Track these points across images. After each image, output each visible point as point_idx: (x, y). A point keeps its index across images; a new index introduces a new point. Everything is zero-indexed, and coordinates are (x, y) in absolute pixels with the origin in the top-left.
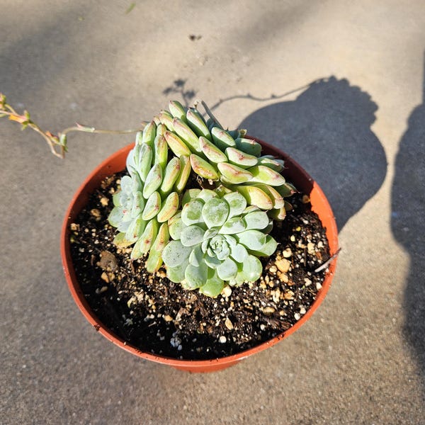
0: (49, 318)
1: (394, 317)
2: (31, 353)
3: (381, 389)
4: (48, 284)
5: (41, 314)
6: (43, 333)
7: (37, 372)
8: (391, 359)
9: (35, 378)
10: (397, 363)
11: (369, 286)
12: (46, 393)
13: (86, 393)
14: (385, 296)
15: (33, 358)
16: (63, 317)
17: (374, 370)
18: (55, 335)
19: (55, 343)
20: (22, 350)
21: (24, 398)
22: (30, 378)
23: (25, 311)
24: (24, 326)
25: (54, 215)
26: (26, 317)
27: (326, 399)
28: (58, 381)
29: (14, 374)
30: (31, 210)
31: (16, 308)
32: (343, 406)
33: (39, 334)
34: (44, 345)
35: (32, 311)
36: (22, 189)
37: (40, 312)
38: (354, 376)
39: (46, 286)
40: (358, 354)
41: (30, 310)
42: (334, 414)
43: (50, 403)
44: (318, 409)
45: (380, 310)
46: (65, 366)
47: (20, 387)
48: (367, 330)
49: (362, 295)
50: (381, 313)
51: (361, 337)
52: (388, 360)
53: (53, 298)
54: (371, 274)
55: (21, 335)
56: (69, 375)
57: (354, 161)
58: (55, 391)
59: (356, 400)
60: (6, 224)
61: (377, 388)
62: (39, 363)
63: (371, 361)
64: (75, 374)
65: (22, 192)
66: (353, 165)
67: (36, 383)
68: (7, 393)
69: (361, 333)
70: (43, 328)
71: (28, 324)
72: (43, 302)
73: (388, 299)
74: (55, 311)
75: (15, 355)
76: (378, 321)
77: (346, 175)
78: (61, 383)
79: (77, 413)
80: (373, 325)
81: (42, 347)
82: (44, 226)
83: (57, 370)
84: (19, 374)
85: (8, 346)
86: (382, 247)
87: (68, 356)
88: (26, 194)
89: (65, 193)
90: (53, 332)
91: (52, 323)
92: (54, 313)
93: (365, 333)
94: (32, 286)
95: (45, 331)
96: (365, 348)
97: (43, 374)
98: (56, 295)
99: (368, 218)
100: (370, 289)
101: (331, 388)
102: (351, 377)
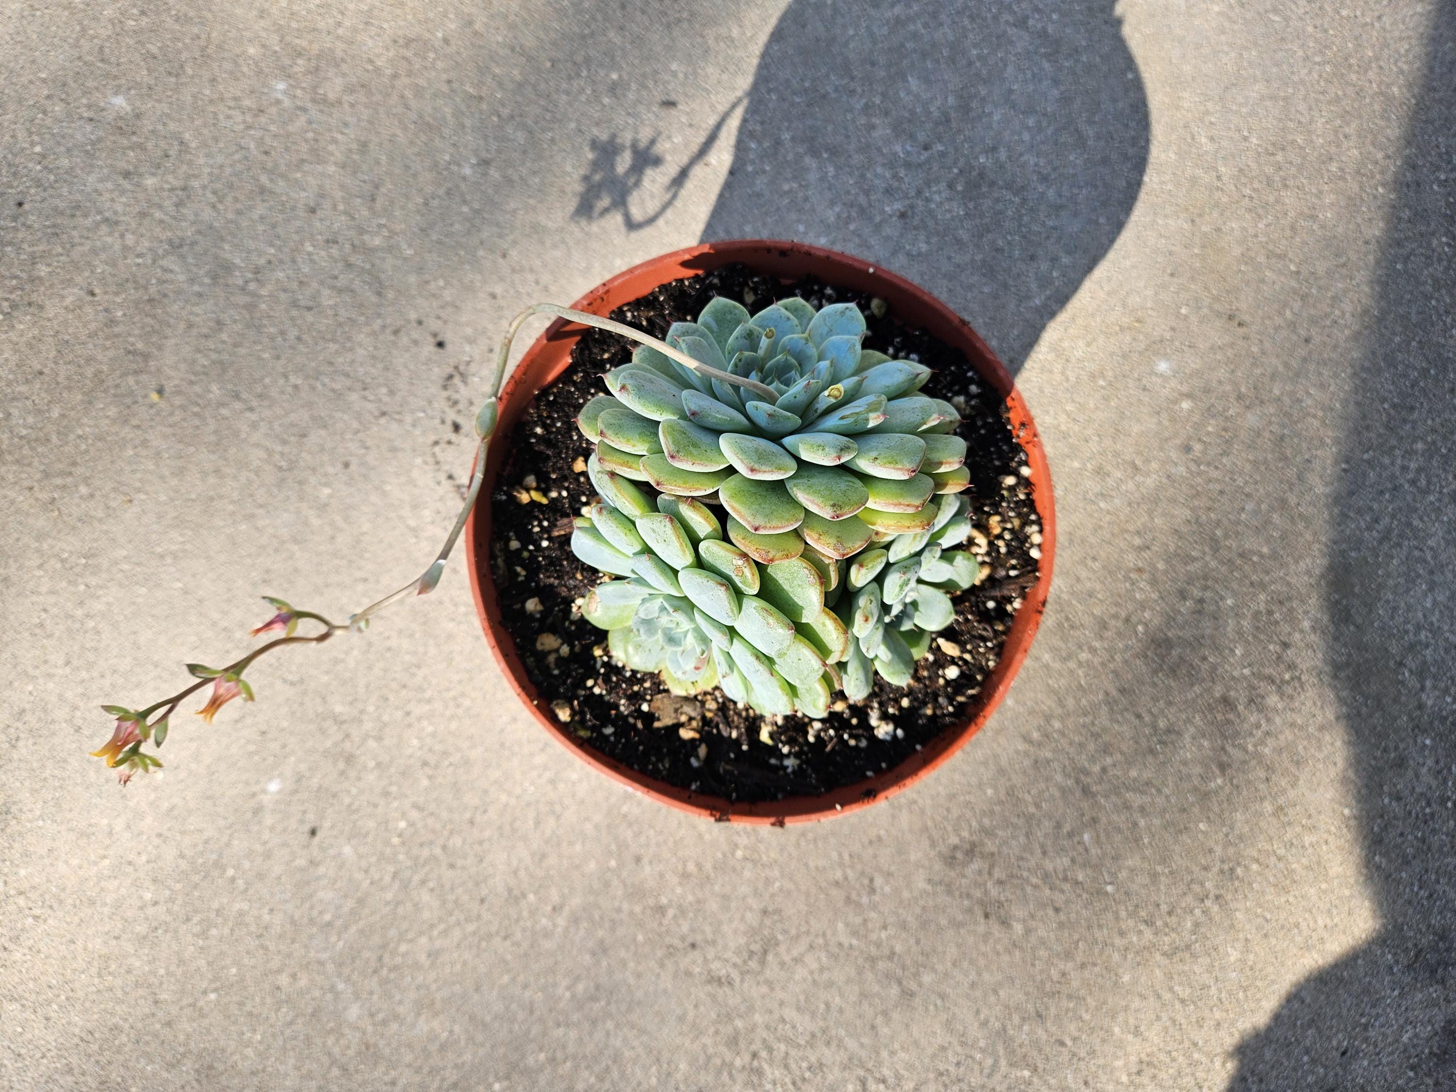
0: (419, 719)
1: (1140, 622)
2: (406, 796)
3: (1104, 770)
4: (394, 642)
5: (399, 714)
6: (419, 753)
7: (434, 831)
8: (1127, 710)
9: (431, 843)
10: (1139, 716)
11: (1094, 559)
12: (464, 868)
13: (543, 856)
14: (1127, 578)
15: (416, 806)
16: (448, 713)
17: (1092, 735)
18: (445, 754)
19: (451, 768)
20: (386, 794)
21: (423, 882)
22: (422, 845)
23: (362, 712)
24: (372, 744)
25: (346, 465)
26: (368, 726)
27: (1001, 803)
28: (481, 843)
29: (387, 843)
30: (282, 454)
31: (338, 709)
32: (1032, 809)
33: (410, 756)
34: (430, 778)
35: (377, 708)
36: (237, 396)
37: (397, 708)
38: (1054, 751)
39: (389, 649)
40: (1064, 707)
41: (371, 709)
42: (1015, 827)
43: (477, 884)
44: (986, 821)
45: (1113, 610)
46: (485, 812)
47: (409, 863)
48: (1084, 656)
49: (1078, 580)
50: (1115, 616)
51: (1071, 672)
52: (1121, 713)
53: (413, 675)
54: (1100, 527)
55: (371, 764)
56: (500, 828)
57: (1076, 215)
58: (481, 861)
59: (1057, 794)
60: (232, 502)
61: (1096, 769)
62: (432, 814)
63: (1088, 720)
64: (511, 825)
65: (238, 405)
66: (1074, 227)
67: (438, 851)
68: (387, 879)
69: (1072, 665)
70: (415, 742)
71: (379, 739)
72: (394, 685)
73: (1133, 584)
74: (429, 701)
75: (376, 806)
76: (1108, 634)
77: (1054, 260)
78: (486, 845)
79: (536, 893)
80: (1097, 644)
81: (425, 782)
82: (331, 496)
83: (472, 822)
84: (396, 840)
85: (354, 791)
86: (1128, 458)
87: (486, 792)
88: (251, 409)
89: (354, 397)
90: (438, 748)
91: (430, 729)
92: (427, 707)
93: (1080, 664)
94: (355, 652)
95: (421, 748)
96: (1079, 694)
97: (446, 833)
98: (419, 667)
99: (1102, 383)
100: (1097, 565)
101: (1009, 779)
102: (1049, 755)
